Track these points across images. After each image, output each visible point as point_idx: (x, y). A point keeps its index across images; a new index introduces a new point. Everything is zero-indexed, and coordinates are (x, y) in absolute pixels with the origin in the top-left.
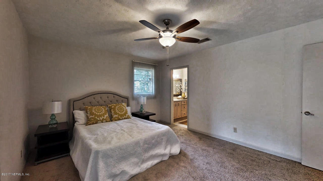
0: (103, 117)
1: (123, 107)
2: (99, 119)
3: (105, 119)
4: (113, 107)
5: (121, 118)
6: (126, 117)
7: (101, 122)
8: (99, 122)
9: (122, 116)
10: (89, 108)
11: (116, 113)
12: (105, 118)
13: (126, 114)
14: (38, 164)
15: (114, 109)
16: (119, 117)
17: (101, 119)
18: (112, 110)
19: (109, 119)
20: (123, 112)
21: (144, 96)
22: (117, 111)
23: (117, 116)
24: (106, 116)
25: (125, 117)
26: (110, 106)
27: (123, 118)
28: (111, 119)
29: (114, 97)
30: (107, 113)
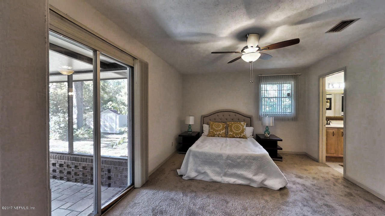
0: (219, 132)
1: (240, 125)
2: (216, 133)
3: (220, 135)
4: (230, 124)
5: (236, 137)
6: (242, 136)
7: (217, 136)
8: (216, 135)
9: (237, 134)
10: (212, 123)
11: (231, 131)
12: (221, 133)
13: (242, 134)
14: (180, 153)
15: (231, 126)
16: (234, 135)
17: (218, 133)
18: (229, 127)
19: (224, 135)
20: (238, 130)
21: (270, 116)
22: (232, 129)
23: (232, 133)
24: (222, 132)
25: (240, 136)
26: (229, 123)
27: (238, 136)
28: (226, 135)
29: (235, 115)
30: (224, 129)
